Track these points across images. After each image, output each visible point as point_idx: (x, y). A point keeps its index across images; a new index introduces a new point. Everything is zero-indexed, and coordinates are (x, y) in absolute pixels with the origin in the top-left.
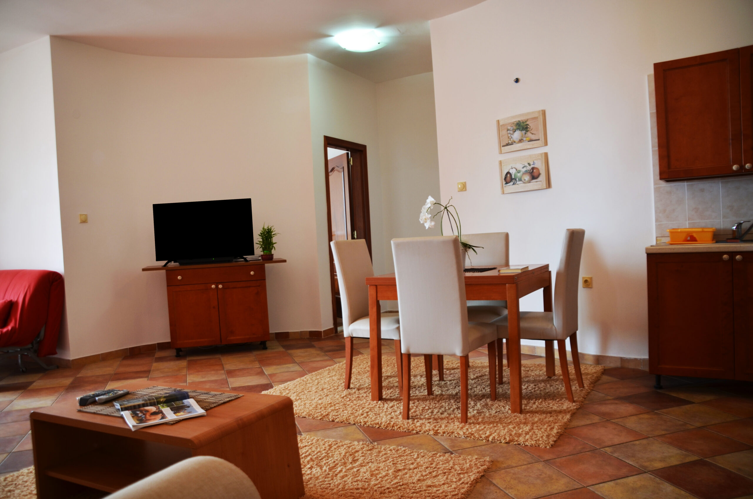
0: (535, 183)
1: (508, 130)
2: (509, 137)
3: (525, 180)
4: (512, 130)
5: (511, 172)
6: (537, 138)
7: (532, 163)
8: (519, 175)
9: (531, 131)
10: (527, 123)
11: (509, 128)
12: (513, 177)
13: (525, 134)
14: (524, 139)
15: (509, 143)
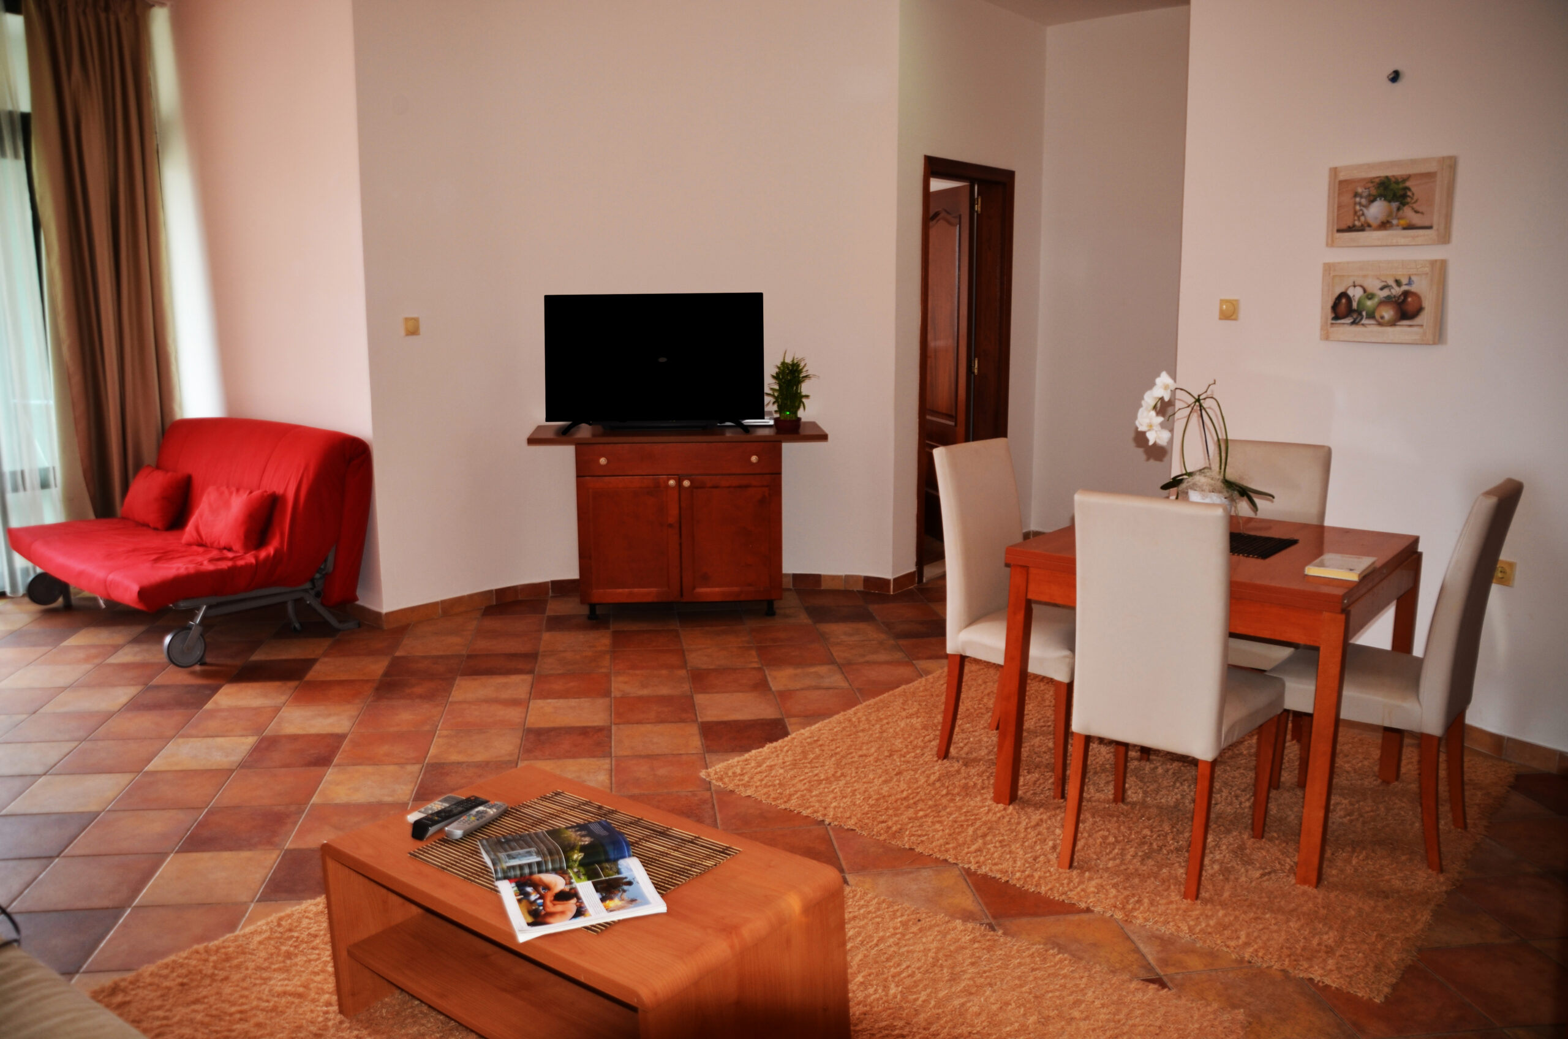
0: (1409, 329)
1: (1356, 195)
2: (1355, 212)
3: (1382, 317)
4: (1366, 197)
5: (1351, 292)
6: (1427, 224)
7: (1404, 281)
8: (1369, 303)
9: (1415, 206)
10: (1408, 184)
11: (1360, 190)
12: (1355, 305)
13: (1399, 209)
14: (1395, 222)
15: (1354, 226)
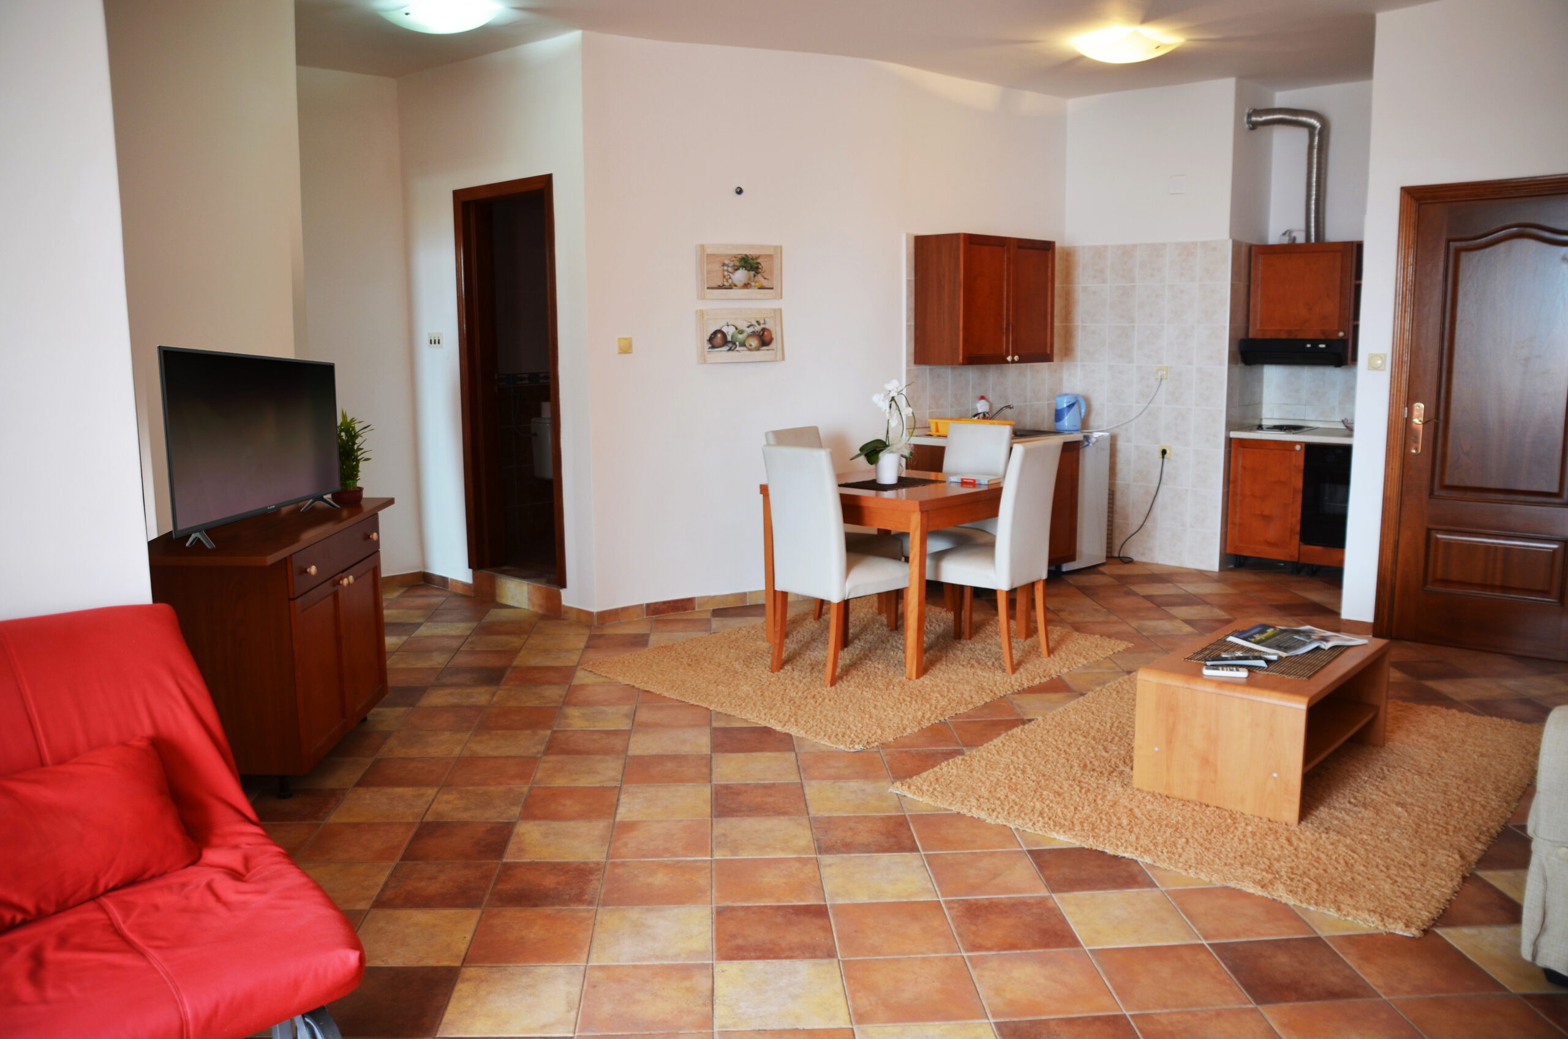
0: (767, 352)
1: (724, 265)
2: (724, 277)
3: (751, 345)
4: (732, 267)
5: (725, 330)
6: (771, 286)
7: (762, 322)
8: (740, 337)
9: (764, 274)
10: (759, 261)
11: (726, 262)
12: (729, 338)
13: (755, 276)
14: (753, 284)
15: (724, 285)
